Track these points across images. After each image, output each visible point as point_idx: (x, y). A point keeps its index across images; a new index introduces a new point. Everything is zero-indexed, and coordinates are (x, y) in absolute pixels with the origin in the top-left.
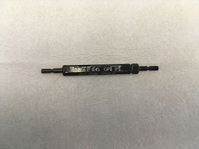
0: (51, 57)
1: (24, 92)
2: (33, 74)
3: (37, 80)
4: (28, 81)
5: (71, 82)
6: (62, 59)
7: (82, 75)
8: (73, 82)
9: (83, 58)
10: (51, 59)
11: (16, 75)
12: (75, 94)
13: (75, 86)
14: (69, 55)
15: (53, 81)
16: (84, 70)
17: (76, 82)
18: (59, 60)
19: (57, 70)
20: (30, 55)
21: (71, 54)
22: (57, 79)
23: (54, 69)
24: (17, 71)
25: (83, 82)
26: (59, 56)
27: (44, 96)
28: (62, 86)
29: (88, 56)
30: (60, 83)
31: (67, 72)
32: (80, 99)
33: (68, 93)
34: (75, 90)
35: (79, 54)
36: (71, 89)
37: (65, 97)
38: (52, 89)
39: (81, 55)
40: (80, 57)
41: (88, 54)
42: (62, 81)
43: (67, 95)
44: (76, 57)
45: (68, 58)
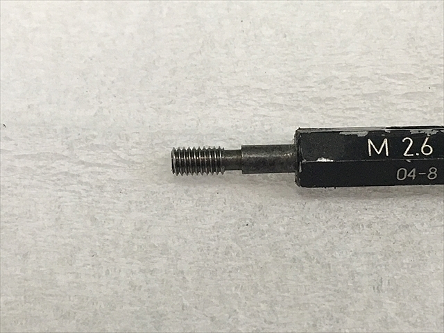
0: (221, 94)
1: (71, 278)
2: (120, 182)
3: (144, 216)
4: (94, 220)
5: (342, 225)
6: (280, 100)
7: (408, 182)
8: (355, 225)
9: (406, 95)
10: (221, 102)
11: (26, 182)
12: (378, 289)
13: (368, 249)
14: (324, 82)
15: (233, 221)
16: (427, 150)
17: (376, 227)
18: (263, 111)
19: (262, 155)
20: (103, 83)
21: (335, 73)
22: (260, 208)
23: (246, 149)
24: (33, 157)
25: (418, 226)
26: (264, 86)
27: (186, 303)
28: (290, 246)
29: (434, 86)
30: (279, 234)
31: (324, 160)
32: (410, 319)
33: (334, 285)
34: (375, 270)
35: (379, 72)
36: (350, 260)
37: (317, 309)
38: (233, 263)
39: (393, 81)
40: (383, 93)
41: (432, 72)
42: (286, 219)
43: (331, 298)
44: (365, 92)
45: (316, 95)
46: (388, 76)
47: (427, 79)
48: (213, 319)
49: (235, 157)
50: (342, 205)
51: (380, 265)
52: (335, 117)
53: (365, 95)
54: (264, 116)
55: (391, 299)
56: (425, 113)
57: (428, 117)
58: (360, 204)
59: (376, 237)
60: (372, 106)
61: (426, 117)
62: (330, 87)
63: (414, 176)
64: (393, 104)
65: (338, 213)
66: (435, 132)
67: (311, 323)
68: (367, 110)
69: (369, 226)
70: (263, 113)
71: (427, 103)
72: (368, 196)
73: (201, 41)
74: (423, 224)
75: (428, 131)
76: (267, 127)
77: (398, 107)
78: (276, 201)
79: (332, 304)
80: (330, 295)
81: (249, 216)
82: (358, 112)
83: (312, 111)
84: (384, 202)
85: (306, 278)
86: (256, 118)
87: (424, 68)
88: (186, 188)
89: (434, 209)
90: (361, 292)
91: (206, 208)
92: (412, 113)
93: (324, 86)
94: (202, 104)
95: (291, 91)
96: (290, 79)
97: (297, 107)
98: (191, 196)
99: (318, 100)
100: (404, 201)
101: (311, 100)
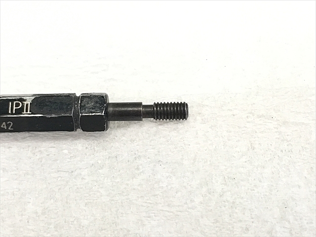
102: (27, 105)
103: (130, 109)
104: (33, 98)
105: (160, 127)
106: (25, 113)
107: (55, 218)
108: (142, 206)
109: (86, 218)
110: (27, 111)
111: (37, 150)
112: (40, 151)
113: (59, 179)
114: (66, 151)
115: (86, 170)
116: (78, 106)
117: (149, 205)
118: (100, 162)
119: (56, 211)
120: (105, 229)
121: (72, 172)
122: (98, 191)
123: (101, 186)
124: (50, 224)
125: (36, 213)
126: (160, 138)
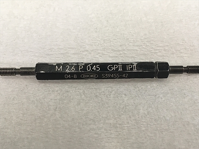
0: (19, 52)
5: (49, 91)
6: (37, 54)
7: (68, 79)
8: (53, 91)
9: (73, 54)
12: (55, 110)
13: (55, 98)
14: (50, 50)
15: (17, 89)
17: (59, 92)
19: (26, 70)
21: (53, 47)
23: (21, 68)
25: (71, 91)
26: (32, 50)
28: (32, 97)
29: (82, 51)
30: (30, 93)
31: (42, 72)
32: (63, 119)
33: (43, 109)
34: (56, 104)
35: (66, 47)
36: (49, 101)
37: (36, 116)
38: (15, 102)
39: (70, 49)
40: (67, 53)
41: (81, 47)
42: (33, 89)
43: (41, 113)
44: (62, 53)
45: (47, 53)
46: (69, 48)
47: (80, 49)
48: (5, 119)
49: (18, 71)
50: (50, 85)
51: (57, 103)
52: (53, 60)
53: (61, 53)
54: (32, 59)
55: (59, 113)
56: (79, 59)
57: (80, 60)
58: (56, 85)
59: (58, 95)
60: (64, 57)
61: (79, 60)
62: (52, 51)
63: (70, 77)
64: (70, 56)
65: (49, 87)
66: (76, 64)
67: (34, 120)
68: (62, 58)
69: (57, 91)
70: (32, 58)
71: (79, 56)
72: (59, 83)
73: (15, 37)
74: (73, 91)
75: (74, 64)
76: (33, 62)
77: (71, 57)
78: (31, 83)
79: (41, 114)
80: (41, 112)
81: (22, 88)
82: (60, 58)
83: (46, 58)
84: (63, 84)
85: (35, 106)
86: (30, 60)
87: (79, 46)
88: (5, 79)
89: (77, 87)
90: (50, 111)
91: (10, 85)
92: (75, 59)
93: (50, 51)
94: (13, 55)
95: (40, 52)
96: (40, 48)
97: (42, 57)
98: (6, 82)
99: (48, 55)
100: (69, 84)
101: (46, 55)
102: (135, 66)
103: (179, 69)
104: (137, 63)
105: (189, 77)
106: (134, 70)
107: (154, 116)
108: (192, 111)
109: (168, 116)
110: (135, 69)
111: (136, 86)
112: (137, 87)
113: (151, 98)
114: (149, 87)
115: (161, 95)
116: (157, 67)
117: (195, 110)
118: (166, 91)
119: (154, 113)
120: (177, 121)
121: (156, 96)
122: (171, 104)
123: (171, 102)
124: (152, 119)
125: (145, 114)
126: (190, 81)
